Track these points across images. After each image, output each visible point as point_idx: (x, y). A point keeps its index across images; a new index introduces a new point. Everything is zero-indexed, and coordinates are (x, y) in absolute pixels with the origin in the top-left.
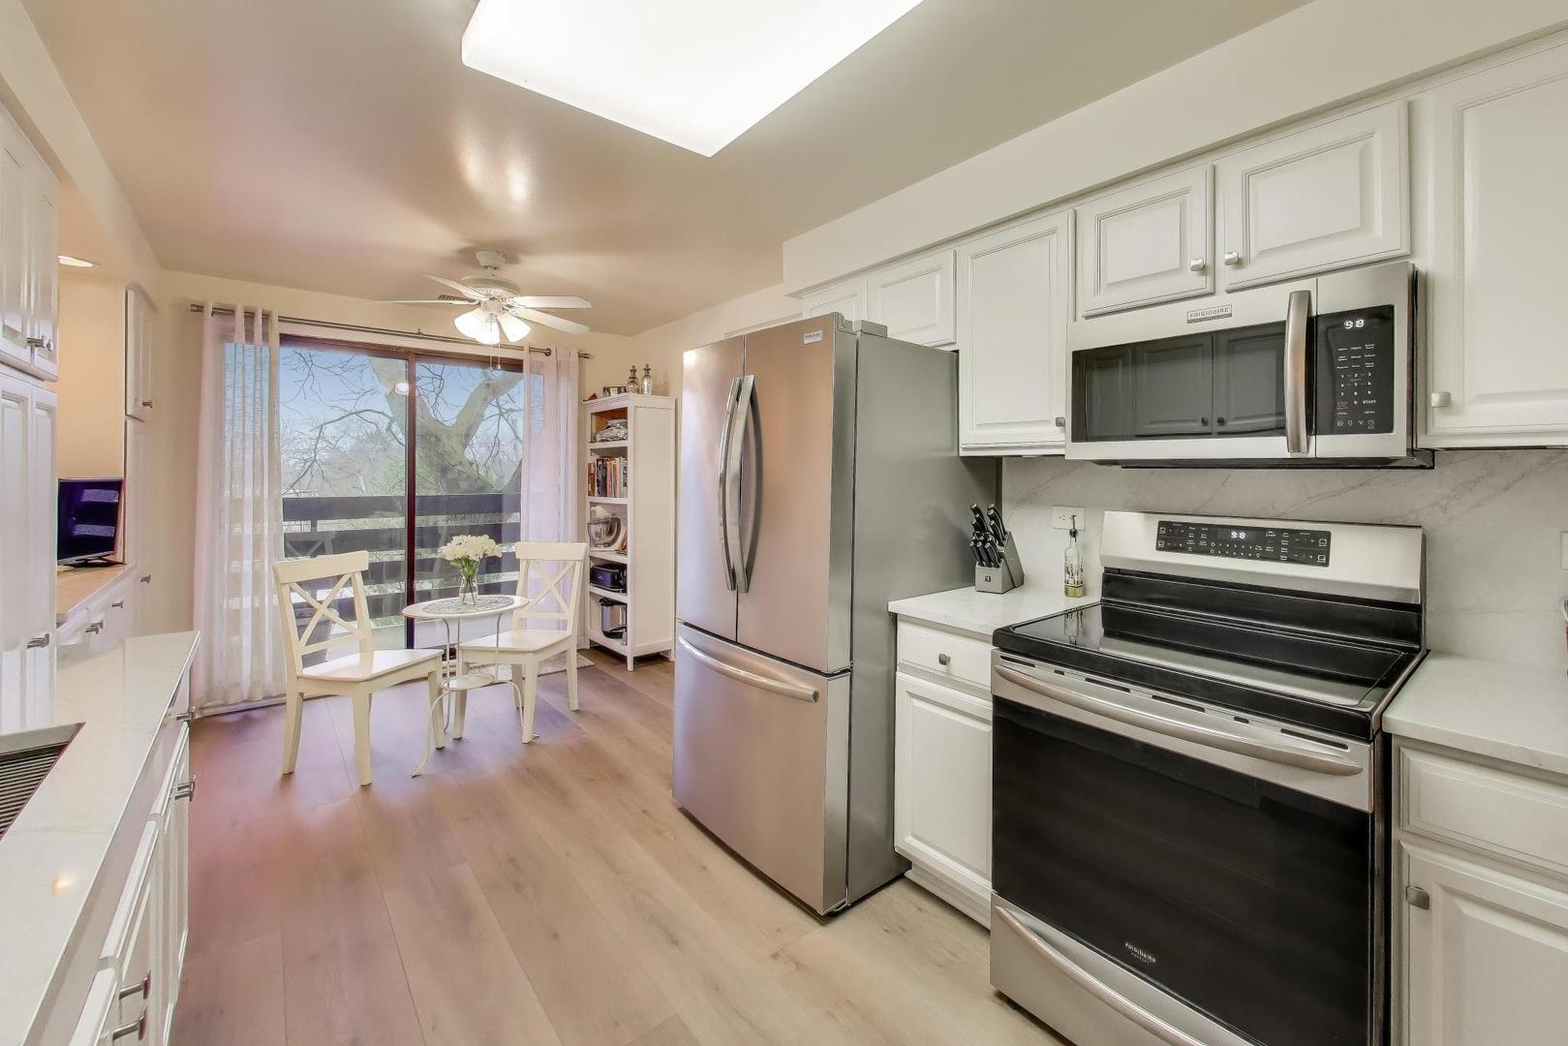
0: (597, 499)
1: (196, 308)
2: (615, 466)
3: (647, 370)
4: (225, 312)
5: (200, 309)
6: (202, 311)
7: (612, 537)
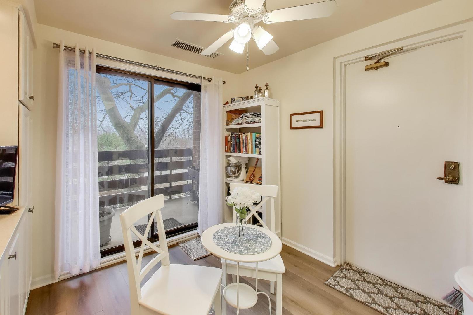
0: (231, 154)
1: (55, 46)
2: (246, 138)
3: (267, 86)
4: (70, 50)
5: (57, 46)
6: (59, 48)
7: (238, 174)
